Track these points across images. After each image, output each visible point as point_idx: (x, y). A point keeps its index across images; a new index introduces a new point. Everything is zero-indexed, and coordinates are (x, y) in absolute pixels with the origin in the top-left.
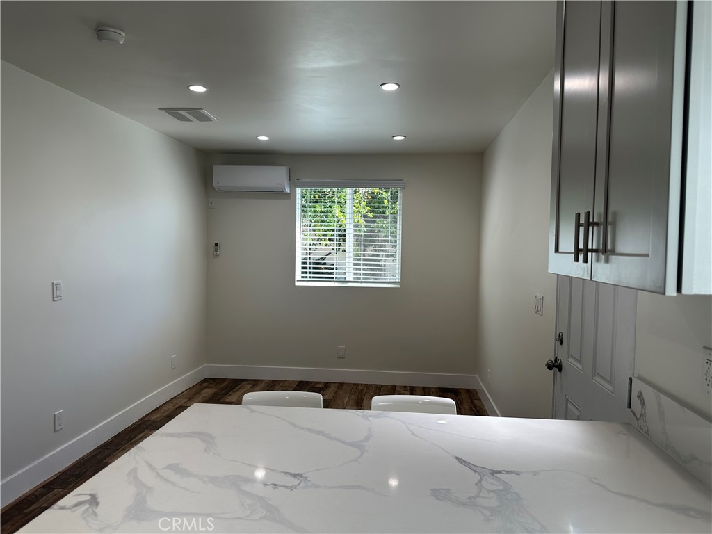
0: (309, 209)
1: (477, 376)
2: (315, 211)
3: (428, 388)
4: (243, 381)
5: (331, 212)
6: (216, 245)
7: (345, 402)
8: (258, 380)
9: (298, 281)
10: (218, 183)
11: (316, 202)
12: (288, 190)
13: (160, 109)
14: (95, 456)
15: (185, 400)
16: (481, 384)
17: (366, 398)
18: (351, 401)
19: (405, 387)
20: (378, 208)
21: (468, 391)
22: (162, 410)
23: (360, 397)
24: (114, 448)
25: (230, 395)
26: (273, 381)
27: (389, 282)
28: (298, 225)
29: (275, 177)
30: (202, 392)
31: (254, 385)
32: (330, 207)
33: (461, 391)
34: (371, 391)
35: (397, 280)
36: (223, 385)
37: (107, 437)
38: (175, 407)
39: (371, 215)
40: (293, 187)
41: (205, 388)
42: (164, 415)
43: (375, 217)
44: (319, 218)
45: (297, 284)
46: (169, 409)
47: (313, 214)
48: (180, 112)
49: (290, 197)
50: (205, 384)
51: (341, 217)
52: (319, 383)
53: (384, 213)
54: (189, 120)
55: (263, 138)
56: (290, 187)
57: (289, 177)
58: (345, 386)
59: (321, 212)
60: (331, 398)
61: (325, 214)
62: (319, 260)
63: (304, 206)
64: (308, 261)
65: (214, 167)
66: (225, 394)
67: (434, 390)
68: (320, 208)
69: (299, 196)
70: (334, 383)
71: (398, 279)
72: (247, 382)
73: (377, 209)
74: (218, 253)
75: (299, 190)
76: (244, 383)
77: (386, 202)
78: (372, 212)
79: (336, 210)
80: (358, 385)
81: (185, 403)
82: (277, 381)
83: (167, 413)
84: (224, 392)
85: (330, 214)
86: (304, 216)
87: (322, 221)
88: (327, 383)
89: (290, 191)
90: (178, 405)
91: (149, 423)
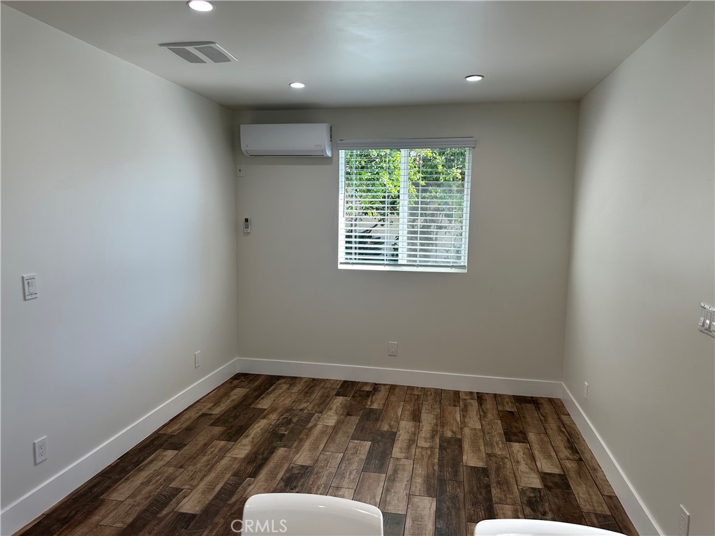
0: (354, 177)
1: (562, 383)
2: (360, 179)
3: (500, 395)
4: (279, 378)
5: (378, 179)
6: (247, 220)
7: (399, 415)
8: (296, 378)
9: (341, 263)
10: (247, 146)
11: (363, 168)
12: (329, 154)
13: (162, 45)
14: (91, 488)
15: (210, 405)
16: (568, 392)
17: (424, 408)
18: (407, 413)
19: (471, 393)
20: (431, 173)
21: (551, 400)
22: (183, 419)
23: (416, 407)
24: (117, 477)
25: (263, 398)
26: (314, 379)
27: (453, 266)
28: (341, 196)
29: (313, 137)
30: (232, 393)
31: (291, 385)
32: (378, 173)
33: (542, 401)
34: (429, 398)
35: (462, 264)
36: (257, 383)
37: (112, 459)
38: (198, 415)
39: (423, 183)
40: (335, 148)
41: (236, 387)
42: (184, 426)
43: (427, 185)
44: (365, 188)
45: (340, 267)
46: (190, 417)
47: (358, 183)
48: (186, 48)
49: (332, 161)
50: (236, 382)
51: (390, 186)
52: (366, 384)
53: (437, 179)
54: (203, 61)
55: (297, 86)
56: (332, 150)
57: (331, 137)
58: (397, 390)
59: (367, 180)
60: (381, 407)
61: (371, 182)
62: (364, 232)
63: (348, 173)
64: (353, 234)
65: (241, 126)
66: (258, 397)
67: (507, 400)
68: (367, 175)
69: (342, 161)
70: (384, 385)
71: (464, 261)
72: (283, 380)
73: (430, 175)
74: (249, 230)
75: (342, 153)
76: (280, 381)
77: (440, 167)
78: (424, 178)
79: (385, 178)
80: (412, 388)
81: (210, 409)
82: (317, 380)
83: (187, 424)
84: (256, 394)
85: (378, 182)
86: (349, 185)
87: (369, 191)
88: (376, 384)
89: (332, 154)
90: (201, 413)
91: (164, 438)
